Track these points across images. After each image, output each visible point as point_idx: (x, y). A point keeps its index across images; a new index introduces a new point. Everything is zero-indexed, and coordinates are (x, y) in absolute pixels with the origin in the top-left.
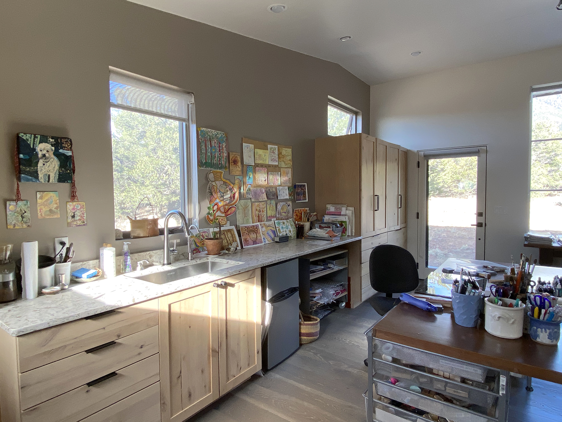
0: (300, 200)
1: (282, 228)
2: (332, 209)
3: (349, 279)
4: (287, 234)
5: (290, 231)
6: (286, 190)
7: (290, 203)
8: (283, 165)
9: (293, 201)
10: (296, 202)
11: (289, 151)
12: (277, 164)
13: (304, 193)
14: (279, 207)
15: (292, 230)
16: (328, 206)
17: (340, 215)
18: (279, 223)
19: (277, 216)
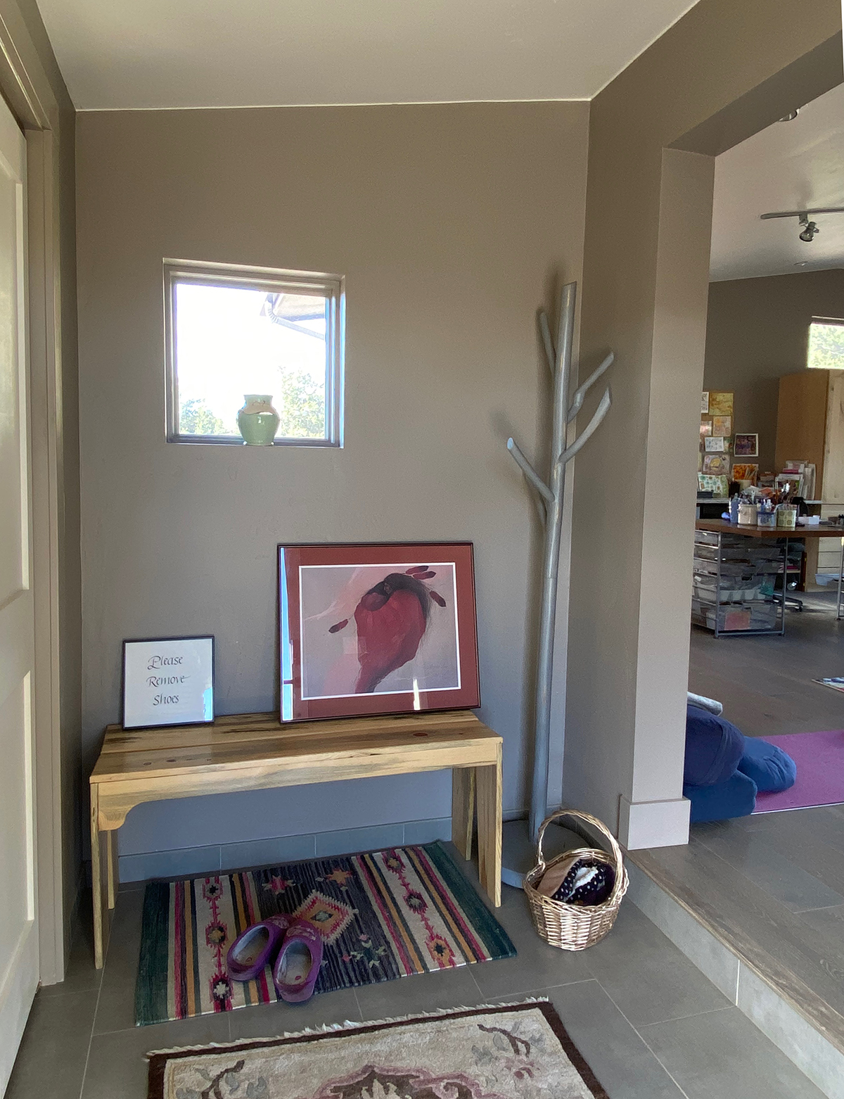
0: (745, 454)
1: (708, 483)
2: (790, 466)
3: (804, 555)
4: (712, 491)
5: (719, 488)
6: (721, 441)
7: (727, 457)
8: (717, 412)
9: (731, 454)
10: (735, 456)
11: (730, 396)
12: (707, 412)
13: (753, 446)
14: (707, 460)
15: (721, 487)
16: (788, 462)
17: (797, 473)
18: (703, 478)
19: (704, 470)
